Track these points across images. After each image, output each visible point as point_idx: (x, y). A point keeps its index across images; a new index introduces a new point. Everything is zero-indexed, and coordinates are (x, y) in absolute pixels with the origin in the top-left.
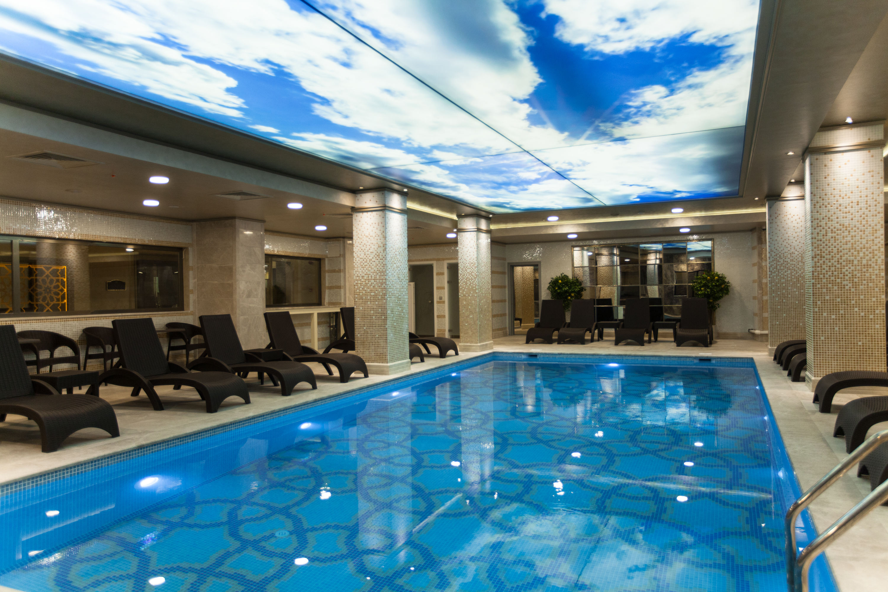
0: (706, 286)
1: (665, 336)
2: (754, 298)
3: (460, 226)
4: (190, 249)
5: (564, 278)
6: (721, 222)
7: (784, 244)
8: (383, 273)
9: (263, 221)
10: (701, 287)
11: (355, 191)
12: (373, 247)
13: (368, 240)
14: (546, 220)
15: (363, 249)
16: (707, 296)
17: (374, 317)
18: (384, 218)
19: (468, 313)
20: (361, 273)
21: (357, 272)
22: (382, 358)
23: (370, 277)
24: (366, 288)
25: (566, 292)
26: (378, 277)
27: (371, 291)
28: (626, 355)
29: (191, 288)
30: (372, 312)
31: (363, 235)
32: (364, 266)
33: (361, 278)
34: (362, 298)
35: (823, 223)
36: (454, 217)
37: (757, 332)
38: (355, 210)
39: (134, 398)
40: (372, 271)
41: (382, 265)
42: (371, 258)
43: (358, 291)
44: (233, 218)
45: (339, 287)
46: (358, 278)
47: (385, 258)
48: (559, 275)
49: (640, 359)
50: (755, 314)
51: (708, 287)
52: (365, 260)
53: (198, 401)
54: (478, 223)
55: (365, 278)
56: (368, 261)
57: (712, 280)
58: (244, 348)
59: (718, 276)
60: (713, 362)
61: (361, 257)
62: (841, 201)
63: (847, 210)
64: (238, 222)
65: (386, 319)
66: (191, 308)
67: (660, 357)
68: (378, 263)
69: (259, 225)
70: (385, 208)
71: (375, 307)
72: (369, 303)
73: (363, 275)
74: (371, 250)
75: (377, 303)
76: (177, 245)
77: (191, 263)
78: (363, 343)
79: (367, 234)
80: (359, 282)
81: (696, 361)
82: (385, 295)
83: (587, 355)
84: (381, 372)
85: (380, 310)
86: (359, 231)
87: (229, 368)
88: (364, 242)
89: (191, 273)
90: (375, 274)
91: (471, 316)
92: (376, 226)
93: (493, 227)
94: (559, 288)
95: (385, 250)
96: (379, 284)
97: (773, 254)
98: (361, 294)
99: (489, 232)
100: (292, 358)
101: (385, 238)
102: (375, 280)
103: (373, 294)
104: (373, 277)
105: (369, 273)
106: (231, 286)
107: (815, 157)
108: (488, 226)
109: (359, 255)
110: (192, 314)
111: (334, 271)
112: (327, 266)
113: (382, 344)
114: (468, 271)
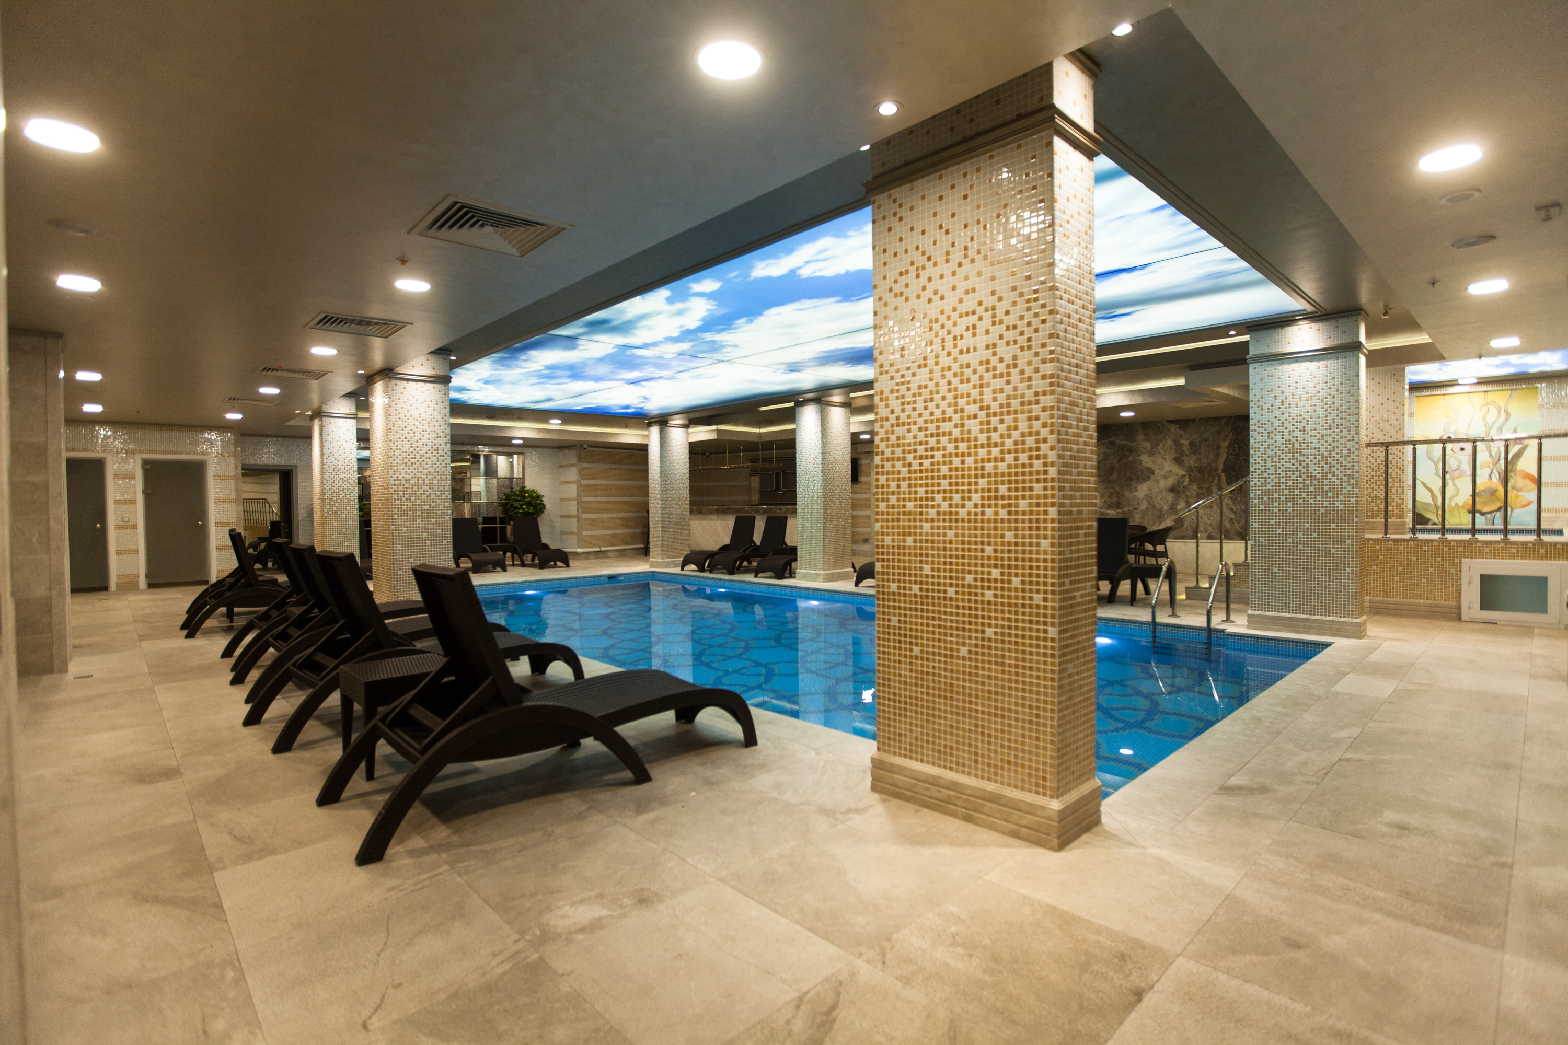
1: (509, 559)
10: (521, 505)
12: (426, 436)
13: (417, 423)
15: (409, 437)
17: (428, 542)
18: (447, 394)
19: (342, 538)
20: (403, 474)
21: (397, 474)
23: (421, 482)
24: (413, 499)
26: (435, 482)
27: (424, 503)
28: (543, 580)
30: (425, 535)
31: (408, 416)
32: (409, 463)
33: (404, 482)
34: (406, 514)
37: (580, 550)
40: (426, 472)
41: (443, 464)
42: (422, 452)
43: (398, 502)
46: (397, 482)
50: (566, 533)
51: (529, 505)
52: (412, 455)
55: (412, 482)
56: (418, 457)
61: (404, 449)
68: (435, 461)
71: (430, 527)
72: (419, 521)
73: (408, 477)
74: (424, 440)
75: (433, 521)
79: (416, 415)
80: (401, 488)
83: (500, 584)
85: (439, 531)
86: (400, 410)
88: (409, 428)
90: (430, 477)
91: (347, 544)
92: (433, 405)
96: (439, 493)
98: (404, 508)
101: (448, 424)
102: (430, 485)
103: (426, 507)
104: (427, 482)
105: (418, 474)
109: (400, 446)
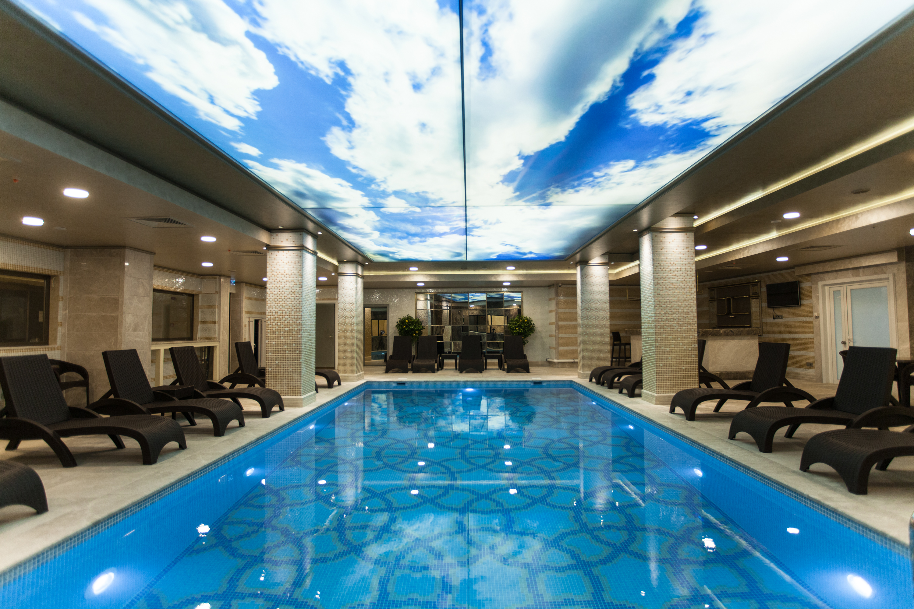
0: (520, 326)
1: (493, 364)
2: (551, 336)
3: (340, 271)
4: (61, 278)
5: (409, 318)
6: (538, 279)
7: (591, 296)
8: (299, 310)
9: (154, 253)
10: (516, 327)
11: (272, 230)
12: (288, 284)
13: (283, 276)
14: (408, 270)
15: (278, 286)
16: (519, 334)
17: (287, 352)
18: (301, 257)
19: (346, 347)
20: (274, 309)
21: (271, 308)
22: (296, 391)
23: (284, 313)
24: (279, 324)
25: (412, 329)
26: (293, 313)
27: (285, 326)
28: (479, 381)
29: (60, 319)
30: (286, 347)
31: (278, 272)
32: (278, 302)
33: (274, 314)
34: (274, 333)
35: (660, 282)
36: (335, 263)
37: (556, 361)
38: (270, 248)
39: (12, 454)
40: (287, 307)
41: (298, 301)
42: (285, 295)
43: (271, 326)
44: (123, 247)
45: (214, 323)
46: (270, 314)
47: (301, 295)
48: (405, 316)
49: (490, 384)
50: (551, 348)
51: (521, 327)
52: (279, 297)
53: (113, 450)
54: (357, 269)
55: (279, 313)
56: (283, 298)
57: (523, 321)
58: (152, 385)
59: (527, 319)
60: (544, 384)
61: (275, 293)
62: (671, 267)
63: (674, 273)
64: (128, 252)
65: (300, 353)
66: (59, 342)
67: (506, 381)
68: (293, 299)
69: (148, 257)
70: (302, 248)
71: (289, 342)
72: (282, 338)
73: (277, 310)
74: (287, 287)
75: (291, 338)
76: (45, 272)
77: (61, 293)
78: (275, 377)
79: (282, 272)
80: (272, 317)
81: (532, 384)
82: (300, 330)
83: (448, 382)
84: (295, 404)
85: (294, 345)
86: (273, 269)
87: (144, 409)
88: (278, 280)
89: (61, 304)
90: (289, 310)
91: (349, 350)
92: (292, 264)
93: (366, 273)
94: (407, 327)
95: (301, 287)
96: (294, 320)
97: (584, 304)
98: (274, 329)
99: (363, 277)
100: (204, 394)
101: (302, 276)
102: (289, 315)
103: (287, 329)
104: (288, 313)
105: (283, 309)
106: (116, 319)
107: (655, 234)
108: (362, 273)
109: (273, 292)
110: (60, 348)
111: (208, 307)
112: (200, 301)
113: (296, 377)
114: (347, 310)
